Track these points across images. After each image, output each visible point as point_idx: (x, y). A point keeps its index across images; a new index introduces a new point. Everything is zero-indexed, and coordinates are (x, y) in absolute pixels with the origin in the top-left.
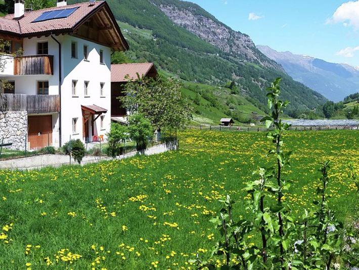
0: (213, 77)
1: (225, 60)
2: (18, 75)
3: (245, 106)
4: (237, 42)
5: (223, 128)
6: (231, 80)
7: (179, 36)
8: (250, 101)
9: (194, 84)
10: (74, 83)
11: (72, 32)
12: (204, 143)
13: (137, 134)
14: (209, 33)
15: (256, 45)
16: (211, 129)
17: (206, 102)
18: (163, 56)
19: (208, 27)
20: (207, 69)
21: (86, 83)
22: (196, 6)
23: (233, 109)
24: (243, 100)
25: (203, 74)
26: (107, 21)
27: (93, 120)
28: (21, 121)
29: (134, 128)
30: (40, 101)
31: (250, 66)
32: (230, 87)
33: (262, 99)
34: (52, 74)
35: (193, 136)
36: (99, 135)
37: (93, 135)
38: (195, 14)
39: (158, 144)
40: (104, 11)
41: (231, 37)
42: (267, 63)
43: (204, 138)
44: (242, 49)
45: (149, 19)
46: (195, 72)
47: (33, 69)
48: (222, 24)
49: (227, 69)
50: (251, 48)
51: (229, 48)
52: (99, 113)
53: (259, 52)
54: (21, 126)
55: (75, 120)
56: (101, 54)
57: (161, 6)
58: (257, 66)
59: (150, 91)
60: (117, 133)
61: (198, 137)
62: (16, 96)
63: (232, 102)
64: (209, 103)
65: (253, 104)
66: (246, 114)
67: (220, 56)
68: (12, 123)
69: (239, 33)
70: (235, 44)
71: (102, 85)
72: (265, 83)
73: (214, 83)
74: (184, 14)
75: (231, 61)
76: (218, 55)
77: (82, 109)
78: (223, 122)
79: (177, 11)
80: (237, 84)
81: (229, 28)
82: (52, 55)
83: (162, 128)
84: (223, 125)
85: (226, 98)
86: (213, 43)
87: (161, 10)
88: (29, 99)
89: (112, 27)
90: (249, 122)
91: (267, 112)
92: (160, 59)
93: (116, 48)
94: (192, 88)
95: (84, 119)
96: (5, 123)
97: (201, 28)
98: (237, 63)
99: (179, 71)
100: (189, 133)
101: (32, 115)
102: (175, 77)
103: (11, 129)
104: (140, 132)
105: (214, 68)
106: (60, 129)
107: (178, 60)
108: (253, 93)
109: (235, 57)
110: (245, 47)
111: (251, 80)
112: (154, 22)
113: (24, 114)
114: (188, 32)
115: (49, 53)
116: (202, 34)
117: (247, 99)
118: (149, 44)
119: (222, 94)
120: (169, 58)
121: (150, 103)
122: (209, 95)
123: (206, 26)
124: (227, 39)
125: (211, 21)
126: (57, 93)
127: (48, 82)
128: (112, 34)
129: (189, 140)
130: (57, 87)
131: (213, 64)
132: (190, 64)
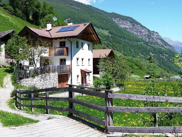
0: (140, 54)
1: (146, 46)
2: (51, 56)
3: (157, 69)
4: (152, 36)
5: (146, 80)
6: (150, 56)
7: (123, 34)
8: (159, 66)
9: (130, 58)
10: (78, 59)
11: (77, 37)
12: (136, 87)
13: (106, 82)
14: (138, 32)
15: (162, 38)
16: (139, 81)
17: (136, 67)
18: (114, 43)
19: (137, 29)
20: (137, 50)
21: (82, 59)
22: (131, 18)
23: (151, 71)
24: (156, 66)
25: (135, 53)
26: (91, 31)
27: (86, 76)
28: (56, 77)
29: (105, 80)
30: (63, 67)
31: (159, 48)
32: (149, 60)
33: (166, 65)
34: (68, 55)
35: (131, 84)
36: (88, 83)
37: (85, 83)
38: (131, 22)
39: (116, 87)
40: (90, 27)
41: (149, 34)
42: (168, 47)
43: (136, 85)
44: (155, 40)
45: (107, 25)
46: (131, 52)
47: (58, 53)
48: (145, 27)
49: (148, 50)
50: (160, 39)
51: (148, 39)
52: (88, 73)
53: (164, 41)
54: (56, 79)
55: (78, 76)
56: (89, 46)
57: (113, 18)
58: (163, 48)
59: (112, 63)
60: (98, 82)
61: (134, 84)
62: (53, 66)
63: (150, 67)
64: (138, 68)
65: (161, 68)
66: (158, 73)
67: (144, 43)
68: (52, 78)
69: (153, 31)
70: (151, 37)
71: (89, 60)
72: (167, 57)
73: (141, 57)
74: (125, 22)
75: (149, 46)
76: (143, 43)
77: (81, 71)
78: (145, 77)
79: (121, 21)
80: (152, 58)
81: (148, 30)
82: (67, 47)
83: (117, 80)
84: (145, 79)
85: (147, 65)
86: (140, 37)
87: (113, 21)
88: (58, 67)
89: (93, 34)
90: (159, 77)
91: (169, 72)
92: (113, 45)
93: (95, 43)
94: (130, 60)
95: (82, 76)
96: (49, 78)
97: (134, 29)
98: (152, 47)
99: (123, 51)
100: (129, 83)
101: (59, 74)
102: (121, 54)
103: (52, 81)
104: (108, 81)
105: (141, 50)
106: (71, 80)
107: (122, 46)
108: (161, 62)
109: (151, 44)
110: (157, 39)
111: (160, 56)
112: (110, 26)
113: (57, 73)
114: (128, 32)
115: (66, 46)
116: (134, 32)
117: (158, 65)
118: (107, 37)
119: (145, 63)
120: (117, 44)
121: (112, 68)
122: (138, 63)
123: (136, 28)
124: (147, 35)
125: (139, 26)
126: (70, 64)
127: (65, 59)
128: (94, 37)
129: (130, 86)
130: (70, 61)
131: (140, 48)
132: (128, 48)
